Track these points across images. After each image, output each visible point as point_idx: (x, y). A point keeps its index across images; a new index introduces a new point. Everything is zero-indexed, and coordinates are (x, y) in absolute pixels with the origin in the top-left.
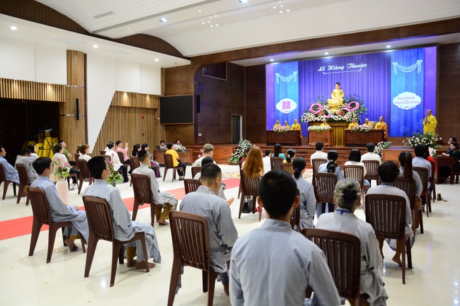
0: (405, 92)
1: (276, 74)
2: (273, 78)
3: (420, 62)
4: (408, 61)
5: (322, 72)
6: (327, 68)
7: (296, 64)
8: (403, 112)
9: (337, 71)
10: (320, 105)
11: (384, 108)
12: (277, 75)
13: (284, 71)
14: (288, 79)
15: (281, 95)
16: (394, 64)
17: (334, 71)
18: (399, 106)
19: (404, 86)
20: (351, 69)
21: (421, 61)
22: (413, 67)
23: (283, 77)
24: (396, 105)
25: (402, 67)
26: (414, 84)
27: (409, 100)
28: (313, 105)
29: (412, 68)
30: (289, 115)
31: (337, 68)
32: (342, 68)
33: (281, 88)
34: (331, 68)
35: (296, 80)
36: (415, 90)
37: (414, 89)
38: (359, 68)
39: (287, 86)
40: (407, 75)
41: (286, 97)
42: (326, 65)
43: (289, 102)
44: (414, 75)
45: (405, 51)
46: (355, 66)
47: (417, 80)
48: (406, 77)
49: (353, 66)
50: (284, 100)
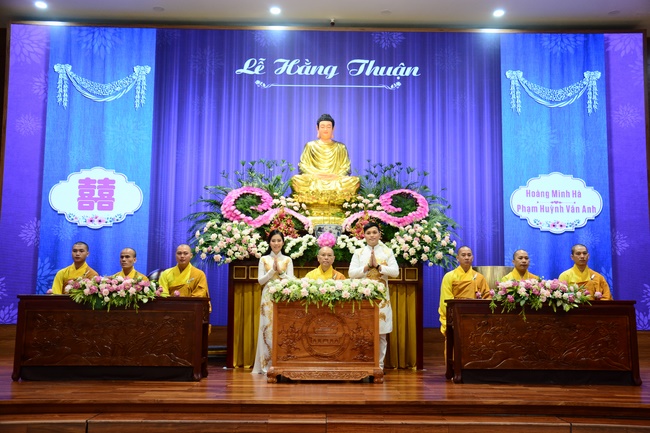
0: (549, 172)
1: (57, 68)
2: (39, 82)
3: (593, 77)
4: (557, 70)
5: (252, 78)
6: (270, 67)
7: (150, 37)
8: (544, 242)
9: (310, 79)
10: (266, 195)
11: (481, 224)
12: (62, 70)
13: (92, 57)
14: (112, 92)
15: (75, 154)
16: (513, 76)
17: (301, 79)
18: (533, 218)
19: (545, 153)
20: (361, 79)
21: (599, 75)
22: (573, 92)
23: (86, 84)
24: (523, 215)
25: (538, 89)
26: (578, 146)
27: (566, 201)
28: (235, 193)
29: (568, 95)
30: (108, 237)
31: (309, 70)
32: (331, 71)
33: (76, 122)
34: (286, 66)
35: (145, 97)
36: (580, 169)
37: (579, 162)
38: (391, 80)
39: (103, 117)
40: (555, 116)
41: (97, 162)
42: (269, 55)
43: (108, 185)
44: (577, 120)
45: (545, 37)
46: (379, 71)
47: (585, 135)
48: (552, 123)
49: (368, 67)
50: (85, 174)
